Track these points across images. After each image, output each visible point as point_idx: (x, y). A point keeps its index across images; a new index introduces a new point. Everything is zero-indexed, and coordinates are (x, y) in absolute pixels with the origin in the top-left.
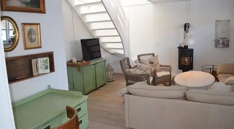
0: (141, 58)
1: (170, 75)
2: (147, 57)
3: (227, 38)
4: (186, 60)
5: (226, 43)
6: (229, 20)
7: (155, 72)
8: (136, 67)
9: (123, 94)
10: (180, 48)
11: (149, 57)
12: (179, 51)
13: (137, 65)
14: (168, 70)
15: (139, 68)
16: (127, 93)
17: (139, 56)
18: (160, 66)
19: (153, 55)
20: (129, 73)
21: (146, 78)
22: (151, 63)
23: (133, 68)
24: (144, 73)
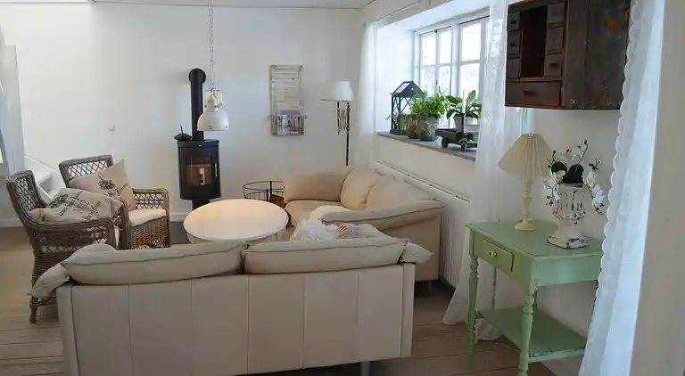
0: (72, 172)
1: (167, 217)
2: (89, 168)
3: (298, 112)
4: (202, 171)
5: (297, 125)
6: (301, 67)
7: (123, 212)
8: (63, 201)
9: (54, 287)
10: (182, 138)
11: (95, 167)
12: (179, 148)
13: (66, 195)
14: (160, 204)
15: (72, 204)
16: (65, 284)
17: (63, 168)
18: (134, 193)
19: (109, 162)
20: (43, 220)
21: (102, 231)
22: (107, 185)
23: (54, 205)
24: (94, 217)
